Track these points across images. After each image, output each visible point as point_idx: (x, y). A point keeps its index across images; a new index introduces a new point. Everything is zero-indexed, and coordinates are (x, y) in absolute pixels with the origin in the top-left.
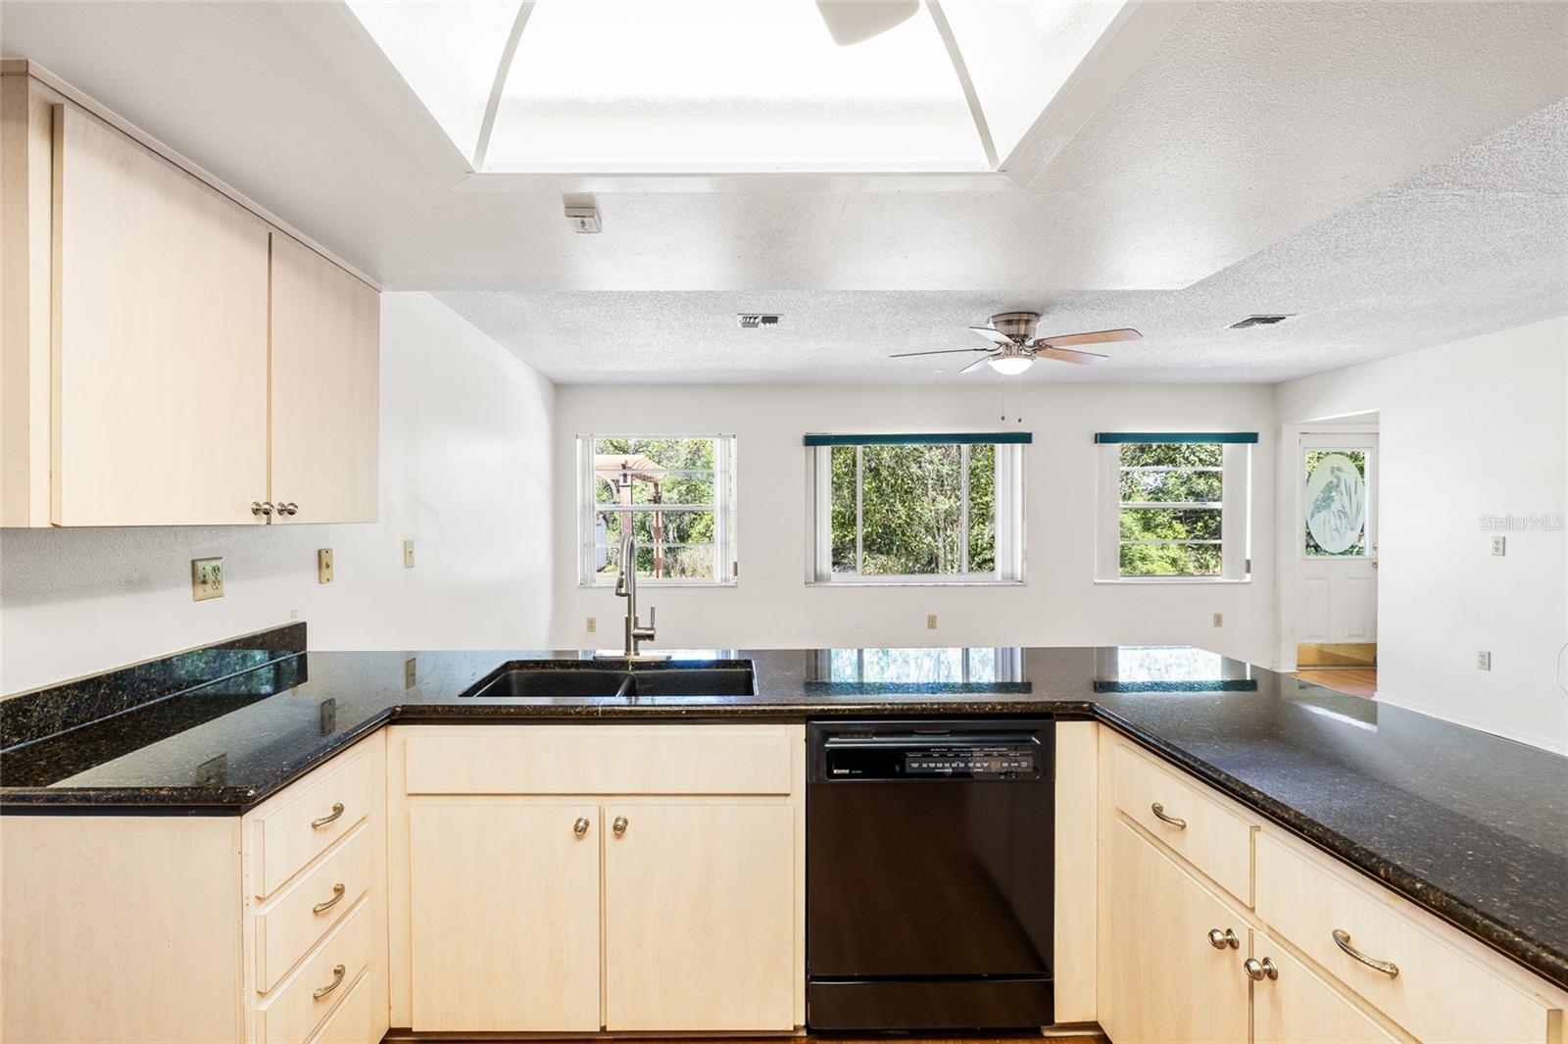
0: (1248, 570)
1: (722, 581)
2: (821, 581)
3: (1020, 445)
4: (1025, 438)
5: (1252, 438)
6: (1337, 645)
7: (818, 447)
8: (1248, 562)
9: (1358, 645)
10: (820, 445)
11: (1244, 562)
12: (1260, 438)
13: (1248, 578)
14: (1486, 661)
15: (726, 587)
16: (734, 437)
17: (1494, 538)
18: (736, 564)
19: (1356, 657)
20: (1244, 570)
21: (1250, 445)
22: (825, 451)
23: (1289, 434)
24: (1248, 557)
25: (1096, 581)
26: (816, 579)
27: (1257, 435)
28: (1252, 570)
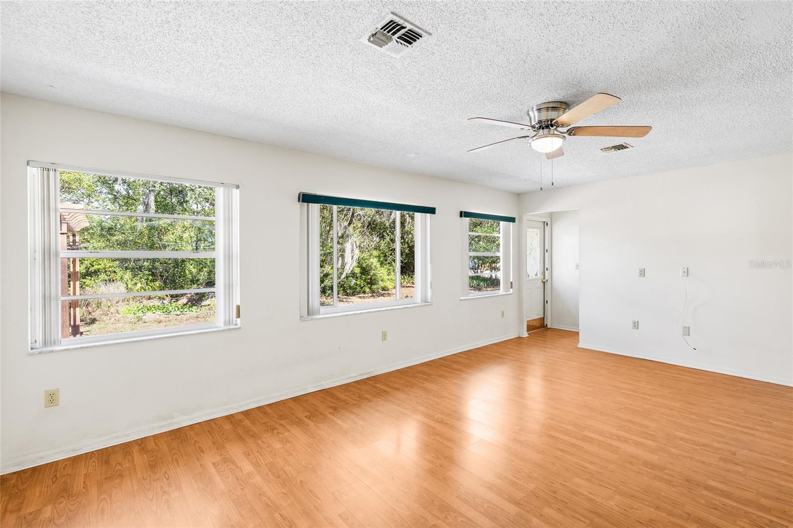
1: (225, 324)
2: (313, 314)
3: (429, 214)
4: (432, 211)
5: (513, 220)
7: (310, 204)
8: (511, 283)
9: (536, 319)
10: (311, 203)
11: (510, 283)
12: (516, 220)
13: (511, 291)
14: (636, 325)
15: (229, 329)
16: (238, 187)
17: (639, 269)
18: (238, 308)
19: (537, 325)
20: (510, 288)
21: (511, 223)
22: (315, 208)
23: (524, 219)
24: (511, 281)
25: (461, 298)
26: (309, 314)
27: (515, 218)
28: (513, 287)
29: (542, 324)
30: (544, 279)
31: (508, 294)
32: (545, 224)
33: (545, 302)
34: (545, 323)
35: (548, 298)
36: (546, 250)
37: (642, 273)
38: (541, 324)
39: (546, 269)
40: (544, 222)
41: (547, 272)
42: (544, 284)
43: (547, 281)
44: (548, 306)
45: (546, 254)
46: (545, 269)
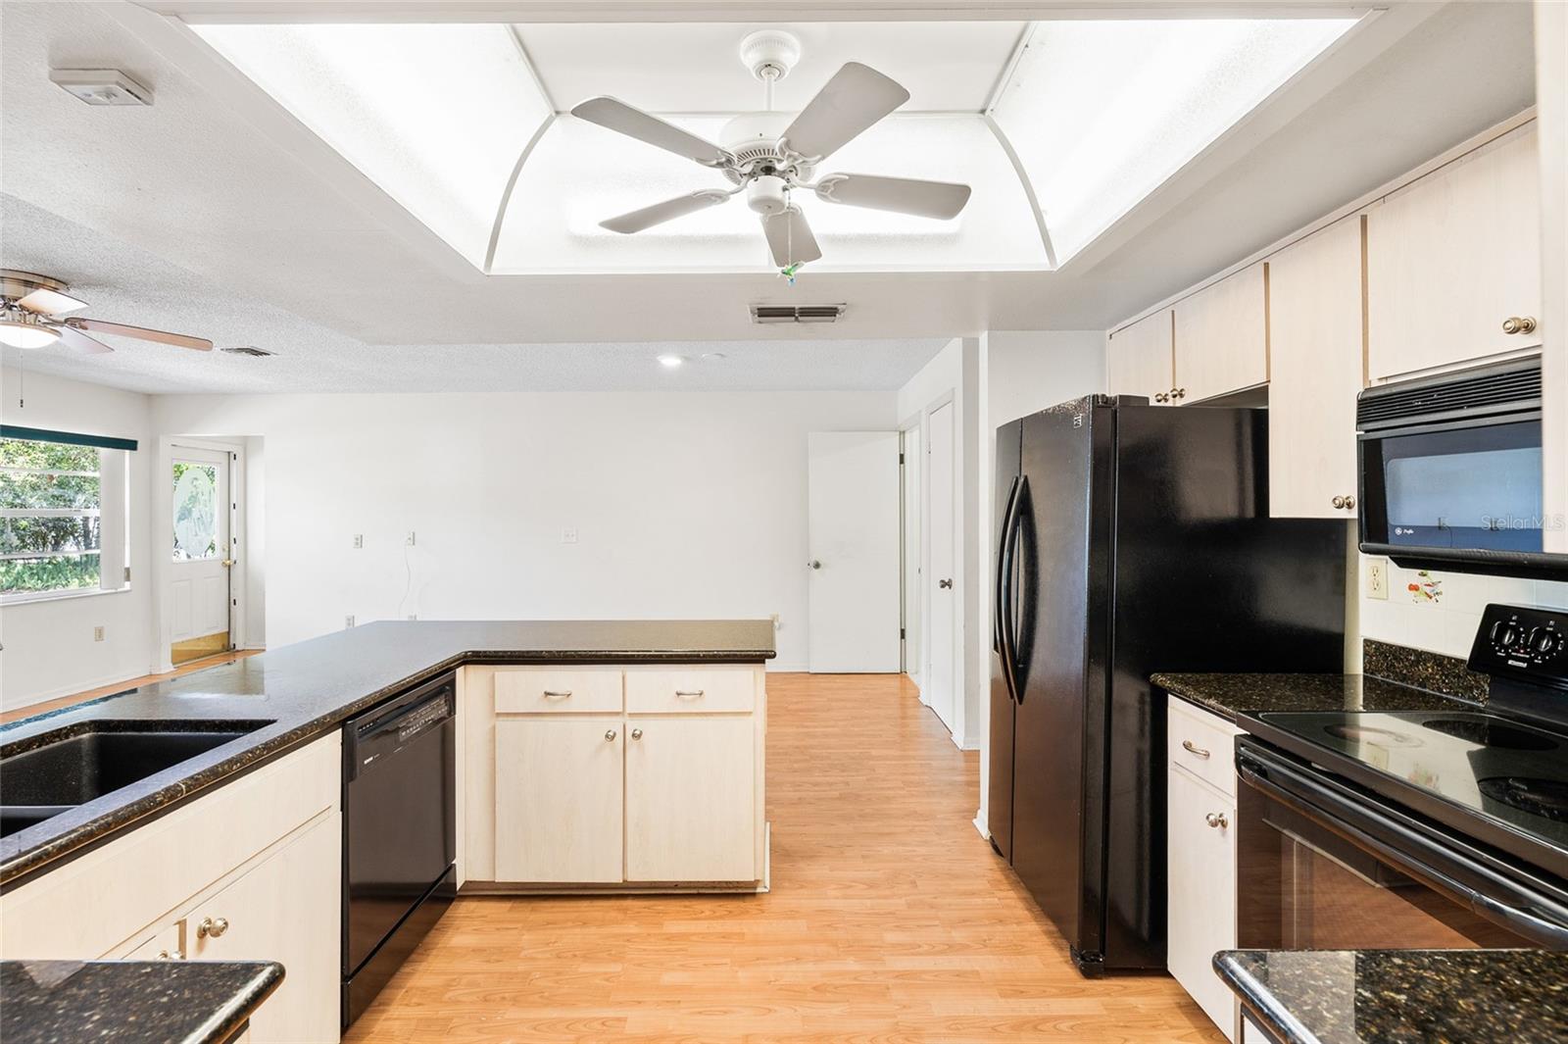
0: (128, 578)
5: (131, 445)
6: (199, 639)
8: (128, 570)
9: (213, 635)
11: (123, 570)
12: (139, 446)
13: (127, 586)
17: (355, 534)
19: (209, 648)
20: (123, 579)
21: (127, 452)
23: (164, 444)
24: (127, 565)
27: (136, 442)
28: (131, 578)
29: (226, 643)
30: (229, 559)
31: (121, 592)
32: (231, 456)
33: (231, 602)
34: (232, 643)
35: (236, 594)
36: (232, 506)
37: (359, 542)
38: (223, 645)
39: (232, 541)
40: (229, 453)
41: (234, 547)
42: (229, 569)
43: (235, 562)
44: (237, 610)
45: (233, 512)
46: (230, 541)
